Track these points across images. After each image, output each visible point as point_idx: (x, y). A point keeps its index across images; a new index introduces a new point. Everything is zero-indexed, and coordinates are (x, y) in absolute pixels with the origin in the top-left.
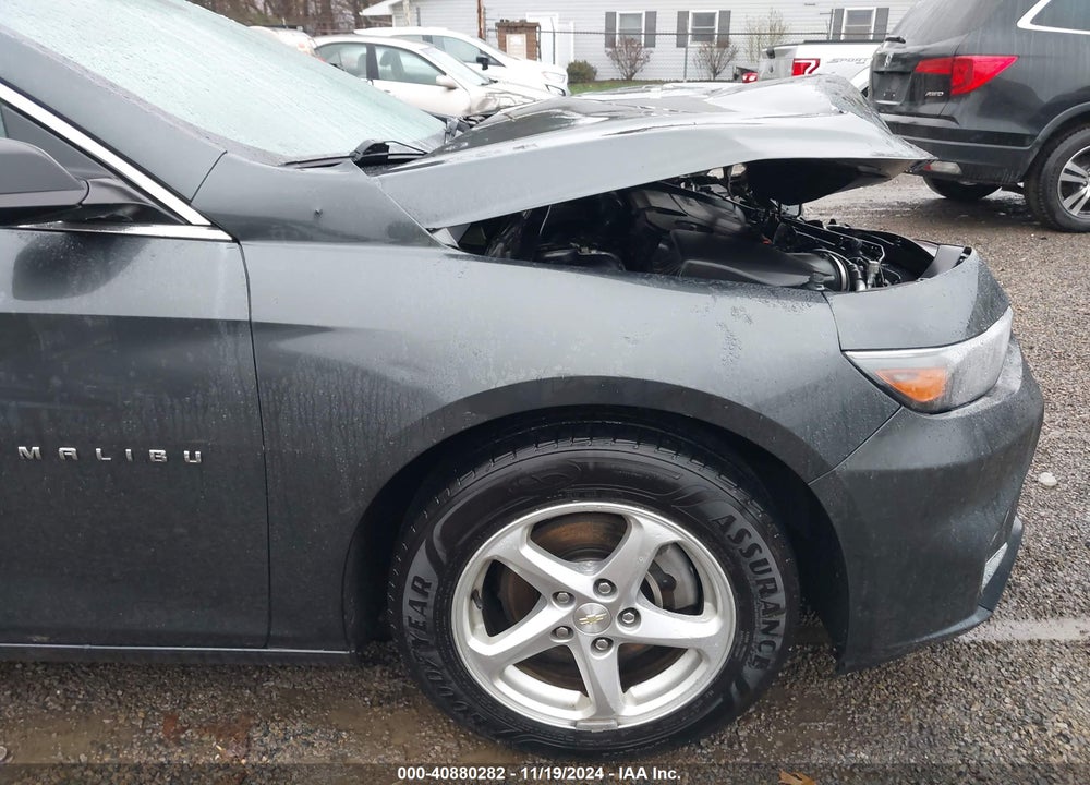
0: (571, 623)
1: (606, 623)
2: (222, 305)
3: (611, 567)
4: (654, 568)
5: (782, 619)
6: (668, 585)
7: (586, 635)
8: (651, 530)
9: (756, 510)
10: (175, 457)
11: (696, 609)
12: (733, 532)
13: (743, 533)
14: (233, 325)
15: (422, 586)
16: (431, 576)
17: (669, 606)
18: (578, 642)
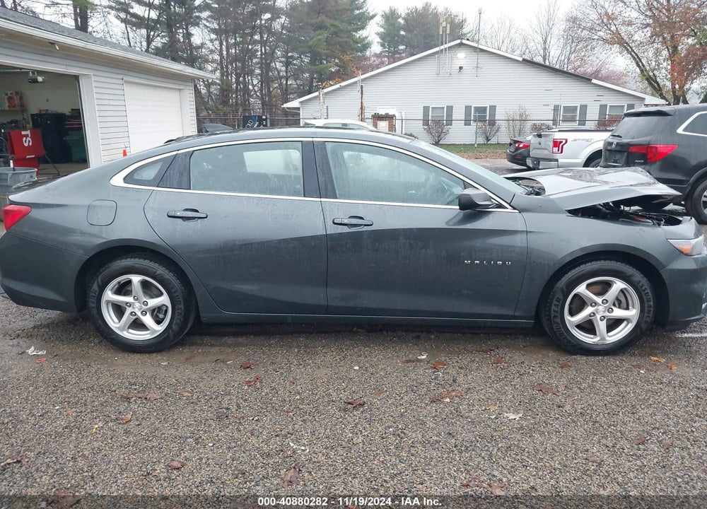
0: (595, 312)
1: (604, 312)
2: (520, 226)
3: (606, 297)
4: (617, 298)
5: (652, 309)
6: (620, 302)
7: (598, 317)
8: (618, 285)
9: (645, 279)
10: (504, 263)
11: (627, 308)
12: (640, 284)
13: (643, 285)
14: (522, 231)
15: (558, 300)
16: (561, 297)
17: (620, 307)
18: (596, 318)
